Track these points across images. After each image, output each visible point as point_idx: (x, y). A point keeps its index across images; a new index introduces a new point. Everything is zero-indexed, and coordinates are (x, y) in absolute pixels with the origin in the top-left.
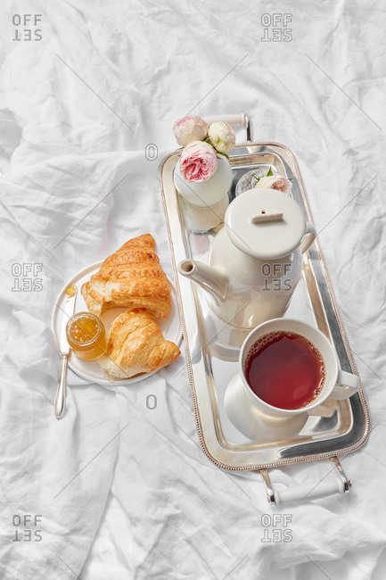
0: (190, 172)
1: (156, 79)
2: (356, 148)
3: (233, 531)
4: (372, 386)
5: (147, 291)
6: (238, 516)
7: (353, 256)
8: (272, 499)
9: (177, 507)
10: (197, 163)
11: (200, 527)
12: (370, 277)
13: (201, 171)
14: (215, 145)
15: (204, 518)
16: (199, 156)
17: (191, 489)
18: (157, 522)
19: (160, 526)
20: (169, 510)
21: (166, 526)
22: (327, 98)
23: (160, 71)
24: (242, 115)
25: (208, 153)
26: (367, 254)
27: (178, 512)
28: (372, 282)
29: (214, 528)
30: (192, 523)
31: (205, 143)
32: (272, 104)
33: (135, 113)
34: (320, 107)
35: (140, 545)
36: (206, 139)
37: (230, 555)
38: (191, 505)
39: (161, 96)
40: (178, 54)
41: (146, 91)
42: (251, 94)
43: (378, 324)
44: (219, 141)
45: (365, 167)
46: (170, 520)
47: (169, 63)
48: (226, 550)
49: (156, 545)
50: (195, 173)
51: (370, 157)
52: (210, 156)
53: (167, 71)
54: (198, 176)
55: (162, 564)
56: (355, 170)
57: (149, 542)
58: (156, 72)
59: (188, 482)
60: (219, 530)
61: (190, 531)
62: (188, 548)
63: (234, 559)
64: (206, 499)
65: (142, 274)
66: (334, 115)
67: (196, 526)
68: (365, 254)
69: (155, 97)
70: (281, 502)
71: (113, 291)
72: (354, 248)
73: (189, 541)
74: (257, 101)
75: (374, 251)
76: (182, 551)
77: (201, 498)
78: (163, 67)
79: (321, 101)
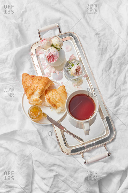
0: (50, 60)
1: (22, 15)
2: (99, 31)
3: (76, 175)
4: (115, 118)
6: (76, 170)
7: (103, 74)
8: (85, 163)
9: (56, 172)
11: (65, 177)
12: (109, 80)
13: (54, 58)
14: (56, 47)
15: (65, 174)
16: (52, 54)
17: (59, 166)
18: (51, 178)
20: (54, 173)
21: (54, 178)
23: (23, 12)
24: (56, 24)
26: (108, 71)
27: (57, 174)
28: (110, 82)
29: (70, 176)
30: (62, 176)
32: (66, 18)
33: (17, 32)
34: (84, 17)
35: (47, 185)
37: (76, 183)
38: (60, 171)
39: (25, 21)
40: (28, 4)
41: (19, 21)
42: (58, 15)
43: (114, 97)
44: (57, 45)
45: (103, 39)
46: (55, 176)
47: (26, 8)
48: (75, 182)
49: (52, 185)
50: (52, 60)
51: (104, 34)
52: (55, 53)
53: (26, 11)
55: (56, 189)
56: (99, 41)
57: (50, 184)
58: (21, 12)
59: (58, 164)
60: (71, 176)
61: (62, 179)
62: (63, 183)
63: (78, 184)
64: (65, 168)
67: (64, 177)
68: (107, 72)
70: (88, 163)
72: (103, 71)
73: (63, 181)
76: (61, 184)
77: (63, 168)
78: (24, 10)
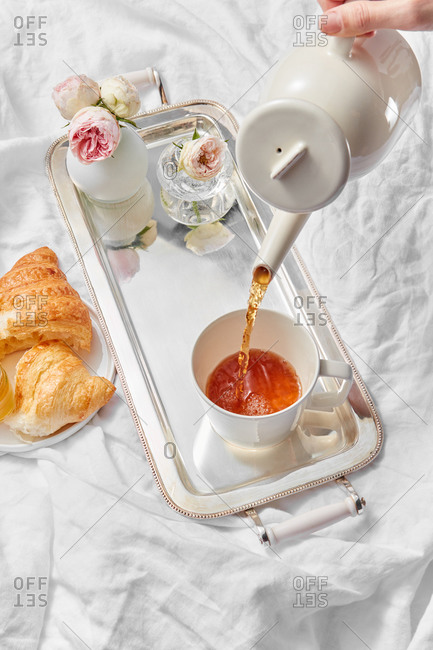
0: (85, 149)
3: (217, 578)
5: (55, 313)
6: (221, 560)
7: (323, 222)
8: (265, 538)
9: (141, 569)
10: (92, 135)
11: (174, 587)
12: (350, 244)
13: (99, 145)
14: (113, 108)
15: (178, 575)
16: (93, 125)
17: (155, 542)
18: (117, 592)
19: (123, 597)
20: (132, 574)
21: (131, 595)
22: (263, 26)
24: (149, 70)
25: (103, 119)
26: (343, 215)
27: (143, 574)
28: (354, 249)
29: (193, 583)
30: (164, 584)
31: (98, 108)
32: (186, 47)
35: (100, 623)
36: (100, 103)
37: (218, 609)
38: (158, 561)
39: (30, 62)
41: (7, 59)
42: (155, 38)
44: (116, 102)
46: (135, 588)
48: (214, 606)
49: (121, 620)
50: (92, 149)
52: (107, 123)
54: (96, 153)
55: (134, 643)
57: (111, 618)
59: (149, 534)
60: (199, 583)
61: (160, 595)
63: (224, 613)
64: (176, 548)
65: (45, 293)
66: (274, 47)
67: (169, 585)
68: (339, 216)
69: (22, 66)
70: (277, 539)
71: (9, 322)
73: (164, 610)
74: (165, 47)
75: (352, 211)
76: (159, 625)
77: (170, 550)
79: (253, 31)
